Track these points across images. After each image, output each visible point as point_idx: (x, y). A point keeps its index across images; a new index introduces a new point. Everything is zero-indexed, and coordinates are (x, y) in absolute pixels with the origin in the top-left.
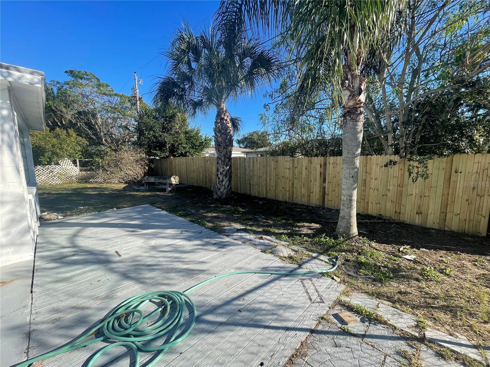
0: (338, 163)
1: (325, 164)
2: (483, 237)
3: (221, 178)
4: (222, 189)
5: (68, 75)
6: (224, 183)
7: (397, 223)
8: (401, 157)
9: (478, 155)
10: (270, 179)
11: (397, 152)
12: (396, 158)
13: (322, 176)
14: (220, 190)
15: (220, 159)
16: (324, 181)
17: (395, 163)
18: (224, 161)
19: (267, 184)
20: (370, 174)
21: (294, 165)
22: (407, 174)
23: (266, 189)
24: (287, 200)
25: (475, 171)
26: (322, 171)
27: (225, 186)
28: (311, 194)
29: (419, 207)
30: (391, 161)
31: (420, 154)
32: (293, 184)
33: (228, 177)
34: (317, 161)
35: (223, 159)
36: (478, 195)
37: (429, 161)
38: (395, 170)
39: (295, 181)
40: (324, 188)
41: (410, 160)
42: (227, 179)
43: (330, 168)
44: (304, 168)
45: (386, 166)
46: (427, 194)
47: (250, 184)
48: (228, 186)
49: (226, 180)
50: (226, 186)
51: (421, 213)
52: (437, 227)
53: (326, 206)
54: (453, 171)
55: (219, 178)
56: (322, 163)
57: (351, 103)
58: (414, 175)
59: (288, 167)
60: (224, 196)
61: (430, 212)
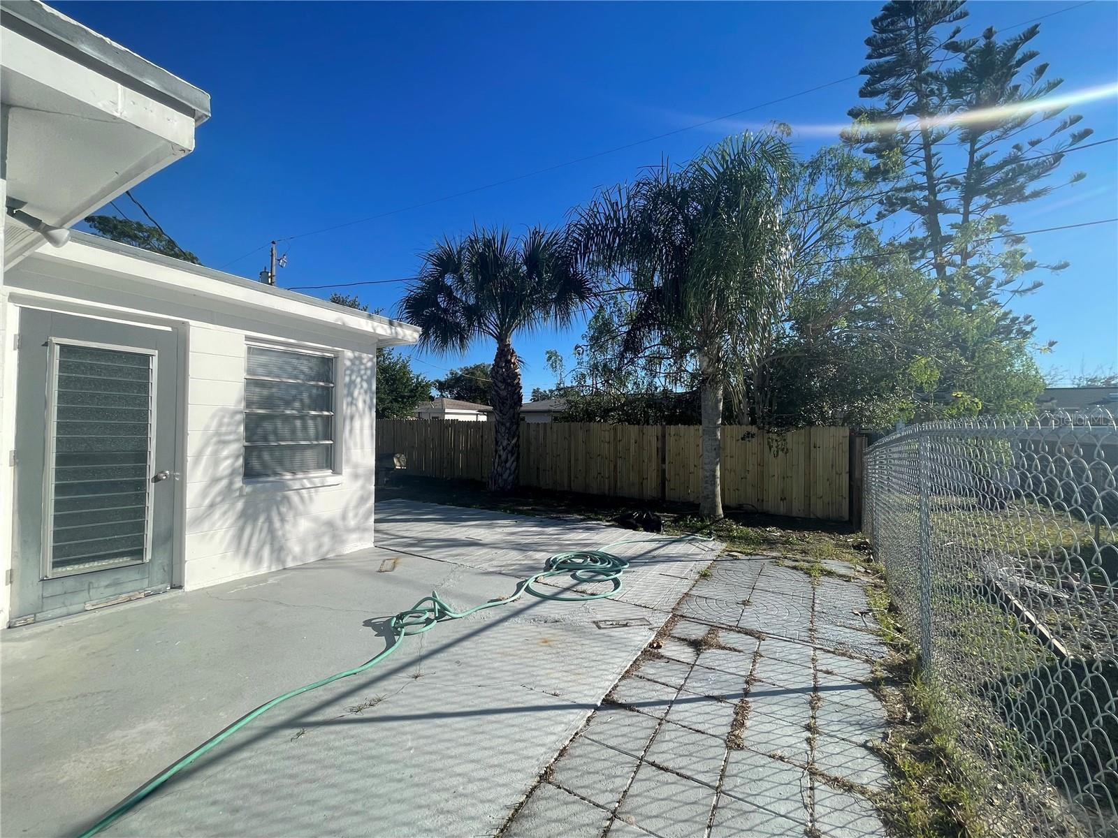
0: (682, 435)
1: (664, 436)
2: (846, 522)
3: (504, 457)
4: (505, 476)
5: (90, 226)
6: (508, 465)
7: (761, 513)
8: (759, 428)
9: (832, 427)
10: (576, 460)
11: (753, 422)
12: (753, 429)
13: (660, 453)
14: (502, 476)
15: (503, 424)
16: (663, 460)
17: (753, 436)
18: (509, 429)
19: (570, 468)
20: (724, 449)
21: (617, 436)
22: (767, 447)
23: (569, 476)
24: (607, 492)
25: (831, 446)
26: (660, 446)
27: (510, 469)
28: (645, 481)
29: (783, 491)
30: (749, 433)
31: (777, 425)
32: (615, 467)
33: (516, 455)
34: (652, 431)
35: (508, 425)
36: (837, 473)
37: (788, 433)
38: (753, 444)
39: (619, 462)
40: (664, 471)
41: (768, 432)
42: (513, 458)
43: (671, 442)
44: (632, 441)
45: (743, 439)
46: (789, 475)
47: (538, 468)
48: (515, 470)
49: (511, 459)
50: (513, 469)
51: (785, 498)
52: (802, 516)
53: (667, 499)
54: (812, 446)
55: (500, 456)
56: (660, 435)
57: (710, 370)
58: (774, 449)
59: (607, 440)
60: (509, 487)
61: (794, 497)
